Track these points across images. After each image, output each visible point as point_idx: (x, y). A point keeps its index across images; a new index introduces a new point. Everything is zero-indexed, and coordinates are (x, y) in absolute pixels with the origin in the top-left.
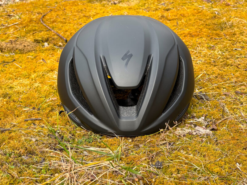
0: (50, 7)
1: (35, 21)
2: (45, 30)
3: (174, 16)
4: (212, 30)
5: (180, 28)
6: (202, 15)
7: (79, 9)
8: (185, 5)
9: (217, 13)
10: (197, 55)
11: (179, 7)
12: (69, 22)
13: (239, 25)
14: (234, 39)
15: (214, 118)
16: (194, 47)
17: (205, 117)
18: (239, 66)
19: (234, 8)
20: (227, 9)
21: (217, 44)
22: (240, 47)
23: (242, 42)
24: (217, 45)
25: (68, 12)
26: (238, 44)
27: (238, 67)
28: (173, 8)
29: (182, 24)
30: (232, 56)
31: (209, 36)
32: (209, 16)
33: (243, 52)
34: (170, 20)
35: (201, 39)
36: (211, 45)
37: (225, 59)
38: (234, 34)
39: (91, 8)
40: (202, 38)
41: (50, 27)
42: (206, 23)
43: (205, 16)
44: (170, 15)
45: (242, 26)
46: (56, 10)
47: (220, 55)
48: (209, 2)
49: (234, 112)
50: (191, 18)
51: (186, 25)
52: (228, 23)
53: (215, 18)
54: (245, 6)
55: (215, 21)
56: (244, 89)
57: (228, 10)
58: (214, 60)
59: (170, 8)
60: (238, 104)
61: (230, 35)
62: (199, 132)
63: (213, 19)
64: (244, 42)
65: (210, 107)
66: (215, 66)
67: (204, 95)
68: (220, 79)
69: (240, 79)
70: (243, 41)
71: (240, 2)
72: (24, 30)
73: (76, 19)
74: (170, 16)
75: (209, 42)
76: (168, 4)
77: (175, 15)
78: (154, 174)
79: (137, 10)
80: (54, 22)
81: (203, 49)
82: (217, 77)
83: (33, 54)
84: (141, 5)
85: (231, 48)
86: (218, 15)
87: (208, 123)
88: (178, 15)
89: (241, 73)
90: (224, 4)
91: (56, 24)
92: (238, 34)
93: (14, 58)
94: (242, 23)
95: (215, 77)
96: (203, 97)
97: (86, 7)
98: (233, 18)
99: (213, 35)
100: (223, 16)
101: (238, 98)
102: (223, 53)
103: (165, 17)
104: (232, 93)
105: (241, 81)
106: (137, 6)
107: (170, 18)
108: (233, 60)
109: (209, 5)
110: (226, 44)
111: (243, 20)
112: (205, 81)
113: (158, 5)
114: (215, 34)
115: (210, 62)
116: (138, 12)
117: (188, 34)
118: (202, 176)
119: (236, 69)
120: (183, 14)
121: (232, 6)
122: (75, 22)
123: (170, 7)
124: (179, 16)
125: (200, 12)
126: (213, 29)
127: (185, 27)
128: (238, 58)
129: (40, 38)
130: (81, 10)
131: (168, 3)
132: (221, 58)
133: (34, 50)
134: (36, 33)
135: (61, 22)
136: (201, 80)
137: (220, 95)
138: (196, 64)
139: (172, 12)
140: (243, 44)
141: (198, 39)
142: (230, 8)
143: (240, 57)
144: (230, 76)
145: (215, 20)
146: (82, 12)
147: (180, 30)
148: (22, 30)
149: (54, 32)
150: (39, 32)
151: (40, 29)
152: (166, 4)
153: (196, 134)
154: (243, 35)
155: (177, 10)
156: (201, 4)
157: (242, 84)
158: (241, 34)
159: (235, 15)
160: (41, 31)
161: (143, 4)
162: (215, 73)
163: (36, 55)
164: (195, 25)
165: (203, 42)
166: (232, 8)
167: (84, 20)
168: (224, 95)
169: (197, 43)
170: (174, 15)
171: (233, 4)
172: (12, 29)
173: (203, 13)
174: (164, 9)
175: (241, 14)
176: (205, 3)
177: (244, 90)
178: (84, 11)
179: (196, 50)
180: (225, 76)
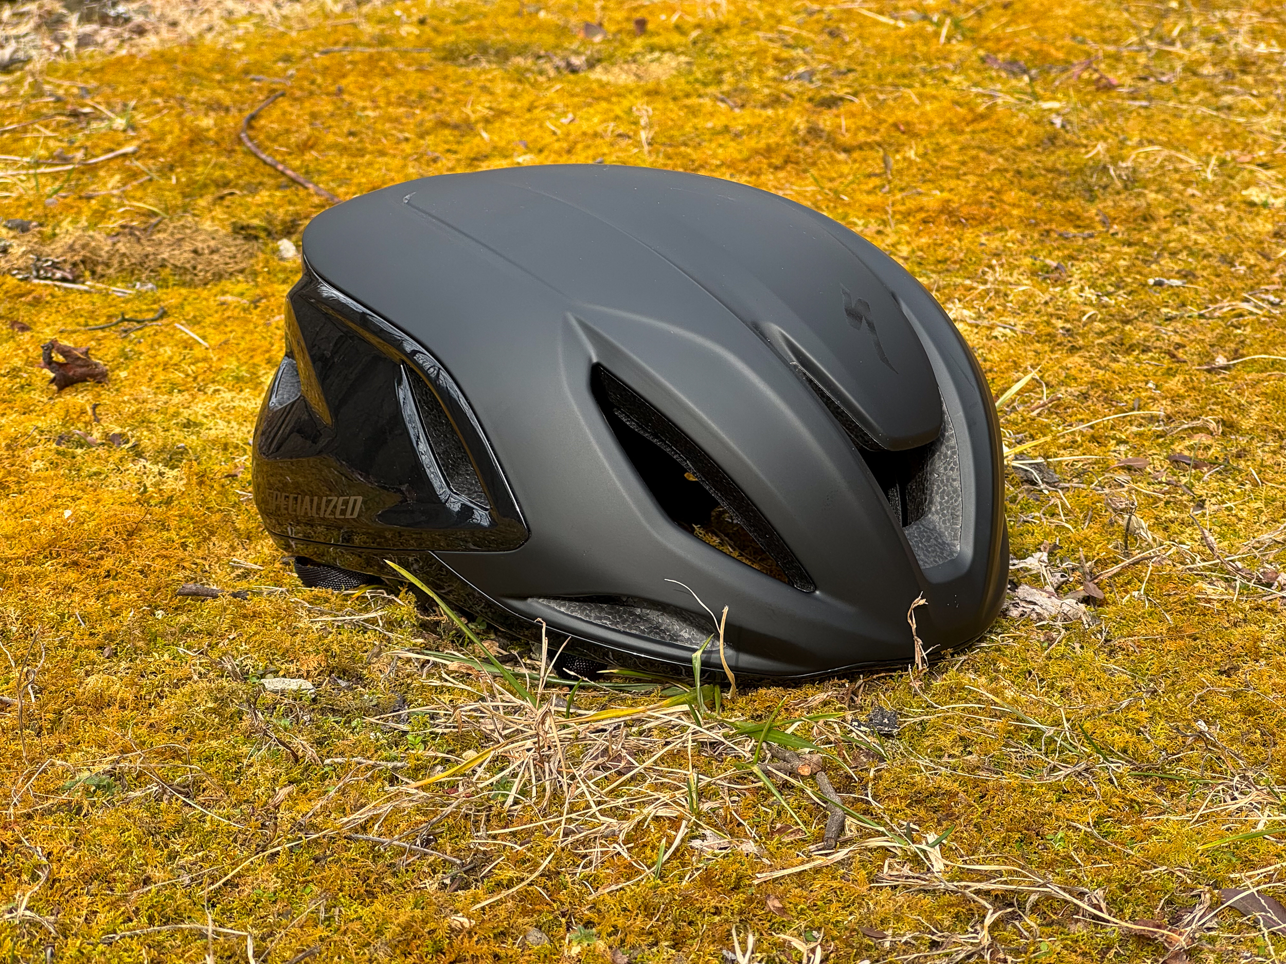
0: (261, 77)
1: (217, 143)
2: (271, 182)
3: (863, 132)
4: (1046, 196)
5: (903, 184)
6: (994, 129)
7: (409, 92)
8: (906, 81)
9: (1058, 122)
10: (992, 304)
11: (881, 92)
12: (380, 147)
13: (1167, 180)
14: (1146, 240)
15: (1087, 559)
16: (971, 268)
17: (1051, 554)
18: (1180, 354)
19: (1137, 103)
20: (1105, 103)
21: (1071, 257)
22: (1178, 272)
23: (1185, 253)
24: (1076, 263)
25: (361, 104)
26: (1166, 262)
27: (1173, 356)
28: (855, 94)
29: (908, 168)
30: (1147, 310)
31: (1036, 225)
32: (1025, 133)
33: (1193, 293)
34: (847, 150)
35: (1000, 234)
36: (1048, 261)
37: (1115, 324)
38: (1148, 218)
39: (465, 86)
40: (1006, 230)
41: (294, 170)
42: (1015, 166)
43: (1007, 132)
44: (844, 128)
45: (1179, 181)
46: (298, 93)
47: (1091, 304)
48: (1016, 70)
49: (1170, 536)
50: (941, 140)
51: (927, 171)
52: (1117, 168)
53: (1053, 144)
54: (1186, 91)
55: (1053, 158)
56: (1208, 448)
57: (1111, 109)
58: (1068, 326)
59: (841, 93)
60: (1186, 506)
61: (1126, 220)
62: (1032, 607)
63: (1044, 149)
64: (1191, 253)
65: (1065, 515)
66: (1073, 350)
67: (1037, 467)
68: (1099, 405)
69: (1187, 405)
70: (1186, 247)
71: (1163, 74)
72: (174, 181)
73: (407, 135)
74: (847, 130)
75: (1036, 250)
76: (828, 74)
77: (868, 125)
78: (867, 755)
79: (688, 102)
80: (305, 146)
81: (1012, 280)
82: (1085, 396)
83: (242, 287)
84: (699, 75)
85: (1138, 277)
86: (1067, 132)
87: (1062, 576)
88: (883, 129)
89: (1192, 380)
90: (1088, 82)
91: (317, 159)
92: (1165, 217)
93: (162, 304)
94: (1176, 170)
95: (1077, 393)
96: (1036, 474)
97: (439, 83)
98: (1134, 148)
99: (1051, 221)
100: (1087, 138)
101: (1184, 480)
102: (1106, 299)
103: (824, 135)
104: (1157, 461)
105: (1193, 414)
106: (682, 80)
107: (846, 139)
108: (1149, 325)
109: (1022, 84)
110: (1113, 259)
111: (1181, 156)
112: (1037, 411)
113: (782, 81)
114: (1062, 216)
115: (1049, 334)
116: (693, 112)
117: (942, 212)
118: (1064, 761)
119: (1166, 362)
120: (908, 124)
121: (1124, 90)
122: (408, 148)
123: (839, 89)
124: (888, 130)
125: (983, 117)
126: (1050, 192)
127: (924, 182)
128: (1170, 319)
129: (255, 216)
130: (421, 97)
131: (825, 70)
132: (1099, 316)
133: (242, 271)
134: (232, 194)
135: (344, 150)
136: (1021, 409)
137: (1107, 469)
138: (987, 338)
139: (853, 115)
140: (1190, 260)
141: (988, 234)
142: (1119, 101)
143: (1182, 317)
144: (1144, 394)
145: (1053, 152)
146: (425, 103)
147: (904, 194)
148: (162, 181)
149: (317, 194)
150: (245, 192)
151: (246, 178)
152: (819, 76)
153: (1022, 615)
154: (1186, 223)
155: (877, 103)
156: (984, 79)
157: (1195, 423)
158: (1179, 215)
159: (1145, 134)
160: (253, 189)
161: (709, 72)
162: (1075, 379)
163: (258, 291)
164: (965, 174)
165: (1009, 248)
166: (1127, 103)
167: (446, 142)
168: (1122, 468)
169: (983, 252)
170: (865, 128)
171: (1128, 81)
172: (112, 176)
173: (998, 121)
174: (810, 100)
175: (1172, 129)
176: (999, 77)
177: (1204, 449)
178: (433, 102)
179: (985, 282)
180: (1121, 394)
